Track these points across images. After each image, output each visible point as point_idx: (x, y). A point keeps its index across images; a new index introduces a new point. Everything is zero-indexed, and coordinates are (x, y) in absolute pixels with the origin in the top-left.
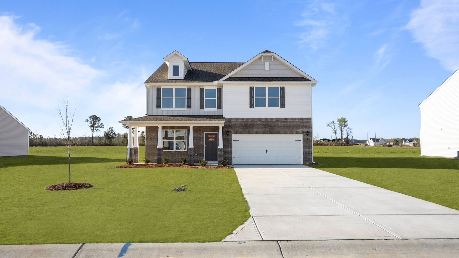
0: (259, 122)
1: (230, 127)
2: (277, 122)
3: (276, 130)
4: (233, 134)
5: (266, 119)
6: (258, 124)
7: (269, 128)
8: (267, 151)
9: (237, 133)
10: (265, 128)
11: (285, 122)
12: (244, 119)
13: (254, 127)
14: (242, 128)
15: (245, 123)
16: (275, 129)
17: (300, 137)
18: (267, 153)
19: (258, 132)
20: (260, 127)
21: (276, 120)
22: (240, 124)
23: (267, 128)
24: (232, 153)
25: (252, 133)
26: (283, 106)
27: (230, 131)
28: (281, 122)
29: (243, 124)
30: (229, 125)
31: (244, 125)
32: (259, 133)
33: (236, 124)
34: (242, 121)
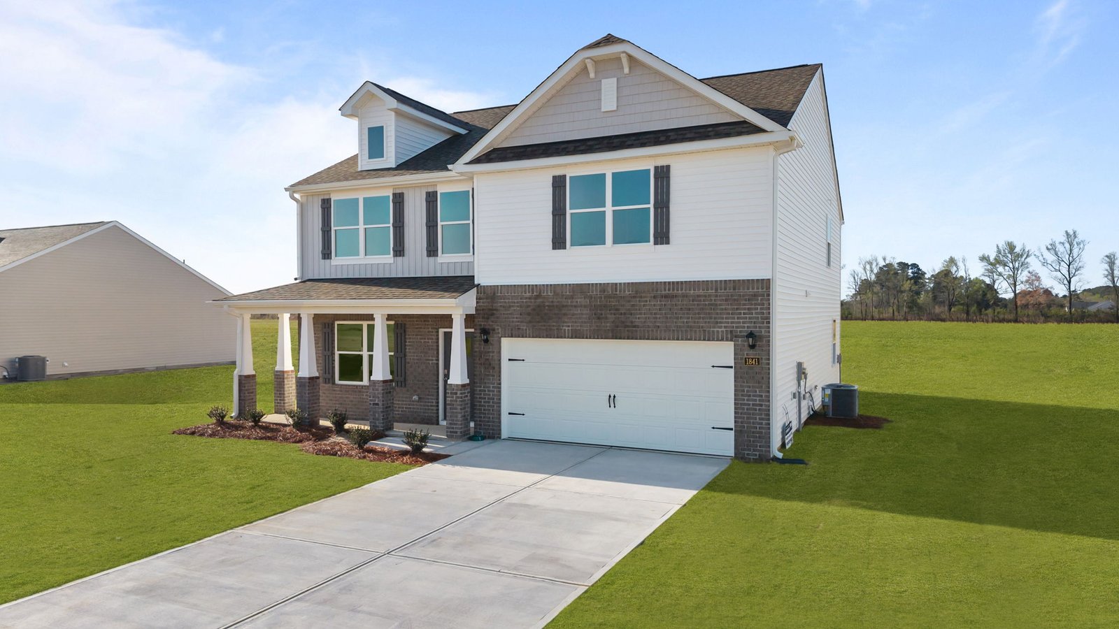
0: (580, 300)
1: (493, 314)
2: (641, 297)
3: (635, 327)
4: (502, 339)
5: (603, 287)
6: (575, 306)
7: (611, 317)
8: (612, 399)
9: (512, 337)
10: (599, 318)
11: (666, 296)
12: (533, 289)
13: (565, 314)
14: (528, 318)
15: (537, 304)
16: (632, 322)
17: (725, 352)
18: (612, 405)
19: (576, 335)
20: (582, 314)
21: (637, 292)
22: (521, 307)
23: (606, 318)
24: (500, 399)
25: (558, 337)
26: (662, 237)
27: (494, 330)
28: (654, 297)
29: (528, 306)
30: (490, 310)
31: (534, 310)
32: (579, 338)
33: (510, 307)
34: (528, 294)
